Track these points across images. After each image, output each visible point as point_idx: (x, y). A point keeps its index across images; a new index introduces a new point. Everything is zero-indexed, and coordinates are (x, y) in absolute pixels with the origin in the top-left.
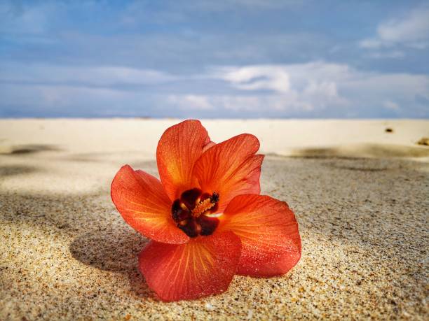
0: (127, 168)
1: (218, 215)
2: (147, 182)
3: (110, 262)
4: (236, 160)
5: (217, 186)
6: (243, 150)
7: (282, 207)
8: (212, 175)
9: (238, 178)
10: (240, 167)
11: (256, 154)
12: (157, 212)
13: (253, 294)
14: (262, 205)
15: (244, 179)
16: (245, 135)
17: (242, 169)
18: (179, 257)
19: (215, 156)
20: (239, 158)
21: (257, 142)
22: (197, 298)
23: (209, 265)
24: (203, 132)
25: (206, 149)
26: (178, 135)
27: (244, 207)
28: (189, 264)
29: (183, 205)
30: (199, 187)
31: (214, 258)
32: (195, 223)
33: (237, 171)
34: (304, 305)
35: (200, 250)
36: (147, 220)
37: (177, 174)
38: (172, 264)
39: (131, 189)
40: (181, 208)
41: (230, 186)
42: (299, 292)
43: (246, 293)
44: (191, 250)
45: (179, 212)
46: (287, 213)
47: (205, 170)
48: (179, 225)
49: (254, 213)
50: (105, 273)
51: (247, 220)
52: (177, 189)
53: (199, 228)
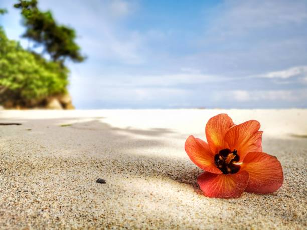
0: (191, 137)
1: (240, 164)
2: (201, 144)
3: (184, 180)
4: (248, 134)
5: (239, 148)
6: (251, 129)
7: (274, 160)
8: (235, 141)
9: (250, 143)
10: (251, 138)
11: (259, 130)
12: (206, 159)
13: (254, 200)
14: (262, 158)
15: (253, 144)
16: (252, 121)
17: (251, 139)
18: (217, 181)
20: (250, 133)
21: (259, 125)
22: (225, 198)
23: (233, 186)
24: (229, 120)
25: (231, 128)
26: (216, 121)
27: (253, 159)
28: (223, 185)
29: (220, 157)
30: (229, 148)
31: (236, 183)
32: (227, 167)
34: (279, 206)
35: (229, 180)
36: (201, 162)
37: (216, 141)
38: (213, 183)
39: (193, 147)
40: (219, 159)
41: (245, 149)
42: (279, 201)
44: (224, 179)
45: (219, 161)
46: (277, 163)
47: (231, 139)
48: (218, 167)
49: (259, 163)
50: (182, 184)
51: (256, 167)
52: (217, 149)
53: (229, 170)
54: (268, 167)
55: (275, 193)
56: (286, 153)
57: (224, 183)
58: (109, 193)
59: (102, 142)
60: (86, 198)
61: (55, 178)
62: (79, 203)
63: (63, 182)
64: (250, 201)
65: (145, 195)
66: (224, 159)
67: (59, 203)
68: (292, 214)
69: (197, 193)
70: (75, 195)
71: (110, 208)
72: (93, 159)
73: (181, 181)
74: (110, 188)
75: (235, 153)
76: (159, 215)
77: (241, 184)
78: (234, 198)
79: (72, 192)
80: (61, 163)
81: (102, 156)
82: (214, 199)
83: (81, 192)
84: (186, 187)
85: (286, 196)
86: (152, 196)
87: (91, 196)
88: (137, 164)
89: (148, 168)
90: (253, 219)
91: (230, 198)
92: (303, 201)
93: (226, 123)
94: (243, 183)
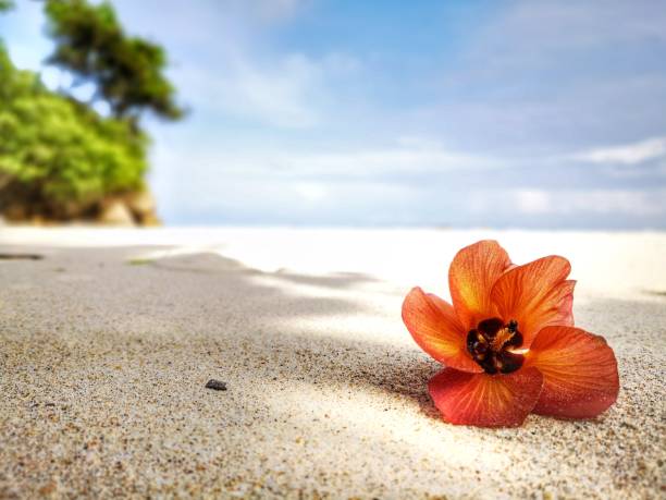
0: (418, 289)
1: (523, 351)
2: (438, 306)
4: (542, 285)
5: (521, 317)
6: (551, 274)
7: (600, 344)
8: (514, 303)
9: (546, 306)
10: (549, 294)
11: (568, 279)
12: (449, 340)
13: (553, 432)
14: (573, 340)
15: (554, 309)
16: (552, 258)
17: (550, 297)
18: (473, 389)
19: (516, 280)
20: (547, 284)
21: (567, 266)
22: (488, 426)
24: (502, 253)
25: (506, 271)
26: (473, 256)
27: (554, 342)
28: (485, 398)
29: (480, 337)
30: (500, 317)
31: (514, 395)
32: (495, 358)
33: (544, 298)
34: (608, 446)
35: (498, 386)
36: (438, 345)
37: (472, 299)
38: (464, 394)
39: (421, 312)
40: (478, 340)
41: (536, 319)
42: (608, 434)
43: (544, 430)
44: (488, 385)
45: (476, 344)
46: (605, 351)
47: (506, 296)
48: (475, 359)
49: (566, 350)
50: (395, 394)
51: (558, 358)
52: (472, 317)
53: (499, 365)
54: (587, 361)
55: (599, 417)
56: (627, 329)
57: (487, 393)
58: (232, 410)
59: (221, 300)
60: (182, 422)
61: (115, 376)
62: (167, 433)
63: (131, 386)
64: (543, 434)
65: (313, 417)
66: (488, 341)
67: (124, 431)
68: (635, 462)
69: (427, 415)
70: (157, 416)
71: (234, 443)
72: (200, 336)
73: (393, 387)
74: (236, 399)
75: (513, 327)
76: (341, 459)
77: (525, 396)
78: (509, 427)
79: (151, 408)
80: (128, 344)
81: (220, 329)
82: (465, 427)
83: (173, 408)
84: (404, 401)
85: (624, 424)
86: (326, 420)
87: (194, 418)
88: (297, 348)
89: (321, 358)
90: (549, 473)
91: (500, 426)
92: (661, 436)
93: (494, 262)
94: (530, 394)
